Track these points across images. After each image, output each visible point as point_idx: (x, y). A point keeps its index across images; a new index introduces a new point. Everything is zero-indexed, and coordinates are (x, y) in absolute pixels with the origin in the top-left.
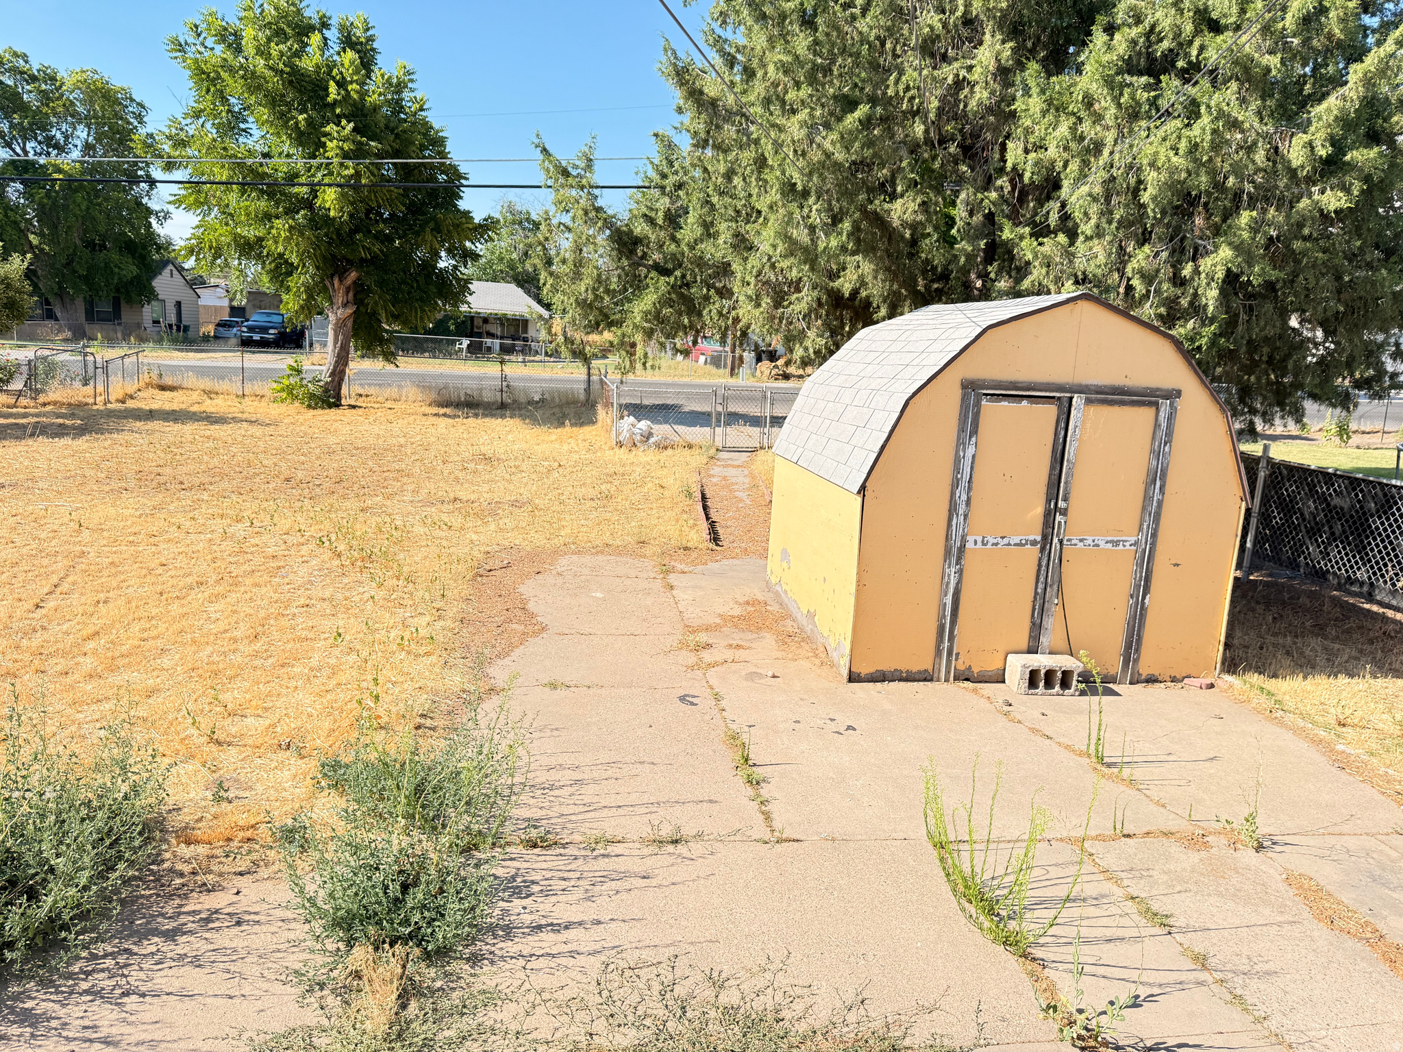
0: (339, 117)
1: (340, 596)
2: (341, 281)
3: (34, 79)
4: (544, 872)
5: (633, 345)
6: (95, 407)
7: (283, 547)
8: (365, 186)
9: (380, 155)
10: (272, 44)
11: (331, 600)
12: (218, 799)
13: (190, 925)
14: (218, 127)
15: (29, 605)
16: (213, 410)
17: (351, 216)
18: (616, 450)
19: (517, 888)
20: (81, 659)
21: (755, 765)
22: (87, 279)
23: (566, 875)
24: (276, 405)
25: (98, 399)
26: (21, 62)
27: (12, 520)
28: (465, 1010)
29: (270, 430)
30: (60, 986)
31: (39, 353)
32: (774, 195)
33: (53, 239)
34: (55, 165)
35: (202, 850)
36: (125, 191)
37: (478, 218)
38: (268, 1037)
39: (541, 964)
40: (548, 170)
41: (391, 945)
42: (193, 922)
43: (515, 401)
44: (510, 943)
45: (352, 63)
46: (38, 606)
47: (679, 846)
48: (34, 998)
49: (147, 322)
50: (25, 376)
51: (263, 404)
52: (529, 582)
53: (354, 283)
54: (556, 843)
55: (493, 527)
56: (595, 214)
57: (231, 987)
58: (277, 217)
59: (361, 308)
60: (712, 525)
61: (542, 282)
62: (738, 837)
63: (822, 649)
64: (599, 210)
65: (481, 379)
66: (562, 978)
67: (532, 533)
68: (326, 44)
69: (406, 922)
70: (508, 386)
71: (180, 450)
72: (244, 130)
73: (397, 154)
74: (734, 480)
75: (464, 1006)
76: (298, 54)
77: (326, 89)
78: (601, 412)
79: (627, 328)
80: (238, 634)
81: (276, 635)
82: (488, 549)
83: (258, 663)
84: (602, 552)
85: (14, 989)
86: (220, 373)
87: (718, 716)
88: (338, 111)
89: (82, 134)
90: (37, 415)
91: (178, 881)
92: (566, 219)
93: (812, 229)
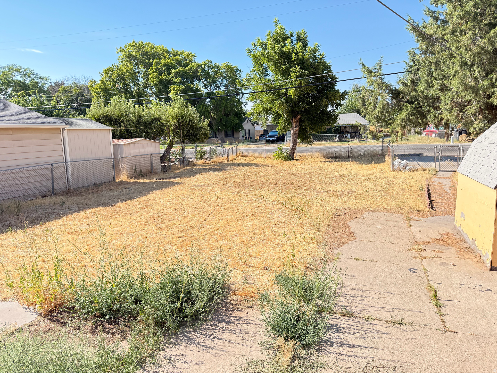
0: (295, 65)
1: (287, 222)
2: (295, 119)
3: (213, 68)
4: (347, 325)
5: (397, 132)
6: (225, 163)
7: (272, 205)
8: (303, 86)
9: (308, 75)
10: (276, 45)
11: (284, 222)
12: (245, 283)
13: (233, 320)
14: (260, 74)
15: (202, 220)
16: (256, 162)
17: (299, 97)
18: (392, 172)
19: (336, 329)
20: (213, 236)
21: (440, 299)
22: (225, 125)
23: (355, 328)
24: (274, 160)
25: (226, 160)
26: (210, 63)
27: (201, 195)
28: (313, 367)
29: (272, 168)
30: (198, 331)
31: (211, 148)
32: (457, 67)
33: (217, 114)
34: (218, 92)
35: (239, 298)
36: (236, 98)
37: (341, 91)
38: (251, 361)
39: (343, 357)
40: (364, 72)
41: (291, 339)
42: (234, 320)
43: (353, 155)
44: (332, 348)
45: (300, 46)
46: (205, 220)
47: (402, 326)
48: (191, 334)
49: (241, 137)
50: (208, 154)
51: (271, 160)
52: (352, 221)
53: (300, 119)
54: (352, 316)
55: (340, 200)
56: (383, 85)
57: (243, 342)
58: (276, 100)
59: (301, 127)
60: (431, 202)
61: (361, 112)
62: (428, 327)
63: (478, 255)
64: (384, 83)
65: (341, 148)
66: (349, 364)
67: (355, 203)
68: (292, 42)
69: (296, 333)
70: (351, 150)
71: (246, 175)
72: (267, 74)
73: (314, 74)
74: (443, 184)
75: (314, 366)
76: (283, 47)
77: (292, 56)
78: (387, 158)
79: (394, 125)
80: (256, 232)
81: (267, 233)
82: (338, 208)
83: (260, 241)
84: (382, 211)
85: (187, 329)
86: (259, 151)
87: (425, 278)
88: (295, 63)
89: (225, 82)
90: (210, 166)
91: (231, 306)
92: (371, 88)
93: (476, 79)
